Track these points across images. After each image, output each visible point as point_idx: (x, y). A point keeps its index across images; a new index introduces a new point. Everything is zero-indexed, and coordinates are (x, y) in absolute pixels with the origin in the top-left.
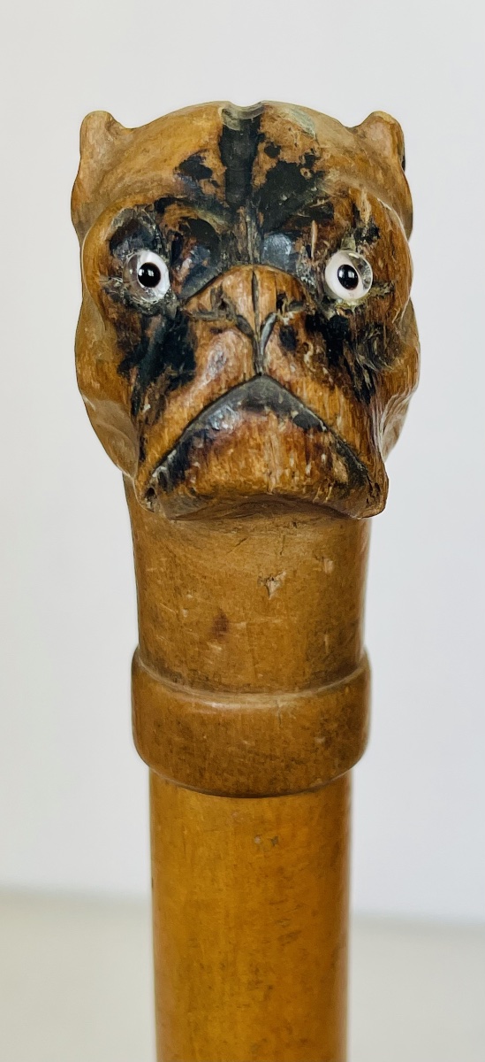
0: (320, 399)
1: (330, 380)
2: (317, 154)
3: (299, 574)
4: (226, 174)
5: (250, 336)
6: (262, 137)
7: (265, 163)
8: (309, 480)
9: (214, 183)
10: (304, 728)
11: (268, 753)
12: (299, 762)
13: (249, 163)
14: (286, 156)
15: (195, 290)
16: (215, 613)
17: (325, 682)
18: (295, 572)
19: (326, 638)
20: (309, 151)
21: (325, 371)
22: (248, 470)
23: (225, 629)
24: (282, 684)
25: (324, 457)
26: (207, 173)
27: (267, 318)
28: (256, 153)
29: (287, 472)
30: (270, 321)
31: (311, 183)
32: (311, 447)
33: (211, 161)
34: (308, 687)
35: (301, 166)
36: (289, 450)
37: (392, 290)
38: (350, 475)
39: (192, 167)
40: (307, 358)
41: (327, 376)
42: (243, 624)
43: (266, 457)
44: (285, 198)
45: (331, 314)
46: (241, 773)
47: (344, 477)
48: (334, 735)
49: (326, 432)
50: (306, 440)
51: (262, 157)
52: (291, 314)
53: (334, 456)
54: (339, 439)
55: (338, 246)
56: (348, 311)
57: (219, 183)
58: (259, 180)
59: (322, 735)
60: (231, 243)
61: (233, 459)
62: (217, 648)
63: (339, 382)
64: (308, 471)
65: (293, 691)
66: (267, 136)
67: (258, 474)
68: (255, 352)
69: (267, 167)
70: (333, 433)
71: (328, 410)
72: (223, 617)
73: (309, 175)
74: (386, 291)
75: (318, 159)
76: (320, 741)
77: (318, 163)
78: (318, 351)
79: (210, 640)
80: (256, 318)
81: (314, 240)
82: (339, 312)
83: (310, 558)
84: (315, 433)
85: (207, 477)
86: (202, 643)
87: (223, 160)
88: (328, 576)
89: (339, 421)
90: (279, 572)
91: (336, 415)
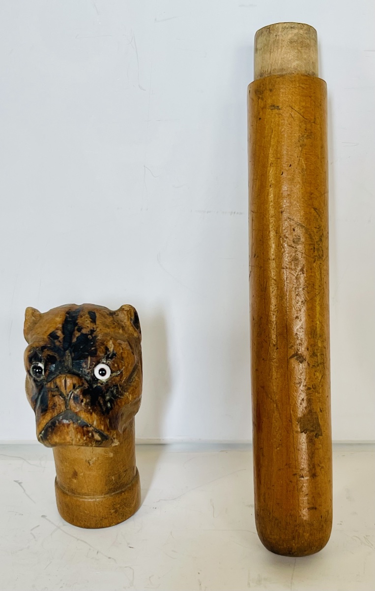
0: (87, 417)
1: (91, 411)
2: (95, 329)
3: (99, 458)
4: (64, 338)
5: (64, 398)
6: (76, 324)
7: (77, 334)
8: (85, 441)
9: (59, 341)
10: (106, 507)
11: (94, 515)
12: (106, 518)
13: (72, 334)
14: (84, 331)
15: (51, 379)
16: (73, 470)
17: (114, 491)
18: (98, 458)
19: (113, 478)
20: (92, 329)
21: (89, 408)
22: (65, 439)
23: (77, 475)
24: (97, 493)
25: (90, 434)
26: (57, 337)
27: (70, 392)
28: (74, 330)
29: (78, 440)
30: (71, 393)
31: (91, 341)
32: (85, 432)
33: (59, 333)
34: (107, 493)
35: (89, 335)
36: (77, 433)
37: (122, 373)
38: (101, 438)
39: (53, 336)
40: (83, 404)
41: (90, 410)
42: (82, 474)
43: (70, 435)
44: (82, 347)
45: (95, 386)
46: (85, 521)
47: (99, 438)
48: (118, 509)
49: (90, 427)
50: (83, 430)
51: (76, 332)
52: (78, 390)
53: (94, 433)
54: (95, 428)
55: (98, 363)
56: (102, 384)
57: (61, 341)
58: (74, 340)
59: (113, 509)
60: (63, 363)
61: (60, 436)
62: (75, 481)
63: (94, 410)
64: (85, 438)
65: (102, 495)
66: (79, 324)
67: (68, 440)
68: (66, 403)
69: (77, 336)
70: (93, 427)
71: (90, 421)
72: (75, 471)
73: (91, 338)
74: (119, 373)
75: (95, 331)
76: (113, 511)
77: (95, 333)
78: (88, 401)
79: (72, 478)
80: (66, 392)
81: (89, 362)
82: (99, 385)
83: (103, 453)
84: (86, 427)
85: (53, 440)
86: (70, 478)
87: (63, 333)
88: (111, 458)
89: (95, 423)
90: (92, 458)
91: (93, 421)
